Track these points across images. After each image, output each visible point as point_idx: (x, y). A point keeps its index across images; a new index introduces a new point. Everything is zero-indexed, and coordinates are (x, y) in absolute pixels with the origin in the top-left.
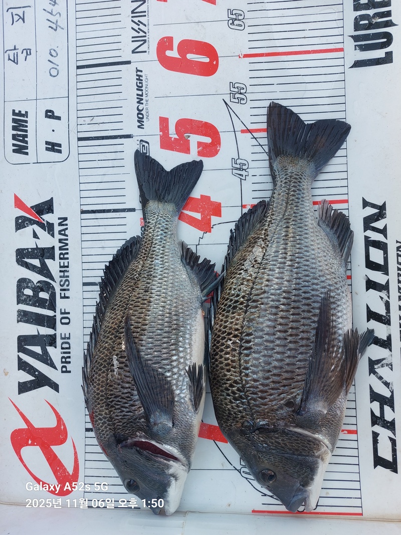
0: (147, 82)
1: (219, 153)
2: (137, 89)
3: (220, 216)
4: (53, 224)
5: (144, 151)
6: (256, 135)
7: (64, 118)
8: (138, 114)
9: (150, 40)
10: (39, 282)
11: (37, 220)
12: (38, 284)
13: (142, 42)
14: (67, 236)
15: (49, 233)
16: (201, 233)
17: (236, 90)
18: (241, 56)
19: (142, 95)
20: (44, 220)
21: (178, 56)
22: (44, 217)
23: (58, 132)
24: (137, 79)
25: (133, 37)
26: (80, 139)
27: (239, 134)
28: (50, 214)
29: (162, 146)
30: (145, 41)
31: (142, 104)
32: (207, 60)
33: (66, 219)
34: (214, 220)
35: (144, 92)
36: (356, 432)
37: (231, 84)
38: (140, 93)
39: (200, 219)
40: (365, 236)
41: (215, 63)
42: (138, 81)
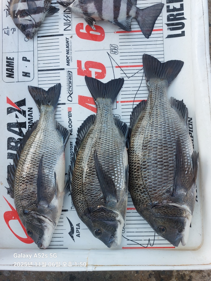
0: (71, 44)
1: (105, 77)
2: (67, 47)
4: (25, 111)
5: (70, 76)
6: (123, 69)
7: (32, 61)
8: (67, 59)
9: (72, 25)
10: (18, 139)
11: (18, 109)
12: (18, 140)
13: (69, 26)
14: (32, 116)
15: (23, 115)
17: (113, 48)
18: (115, 32)
19: (69, 50)
20: (21, 109)
21: (86, 32)
22: (21, 107)
23: (28, 67)
24: (66, 43)
25: (64, 23)
26: (39, 71)
27: (114, 68)
28: (24, 106)
29: (78, 74)
30: (70, 25)
31: (69, 54)
32: (99, 34)
33: (31, 108)
35: (70, 48)
37: (111, 45)
38: (68, 49)
41: (103, 35)
42: (67, 44)
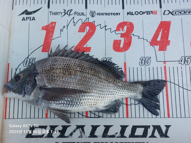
3: (159, 50)
16: (150, 40)
36: (46, 117)
39: (157, 40)
40: (150, 126)
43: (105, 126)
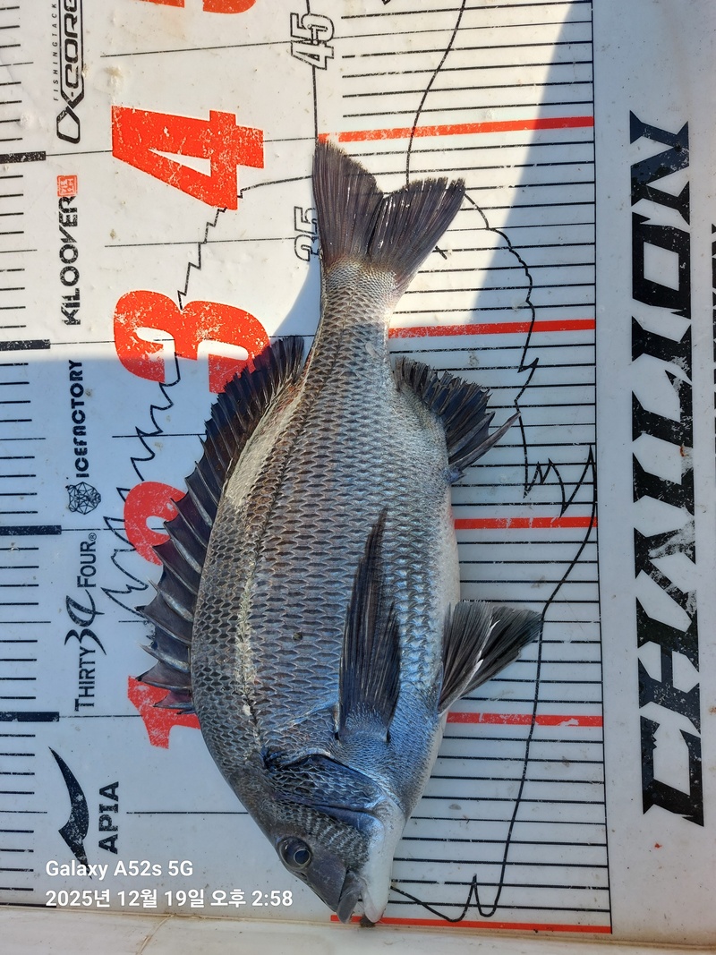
3: (262, 167)
16: (209, 212)
34: (245, 175)
36: (599, 721)
39: (209, 175)
40: (634, 214)
43: (636, 435)
